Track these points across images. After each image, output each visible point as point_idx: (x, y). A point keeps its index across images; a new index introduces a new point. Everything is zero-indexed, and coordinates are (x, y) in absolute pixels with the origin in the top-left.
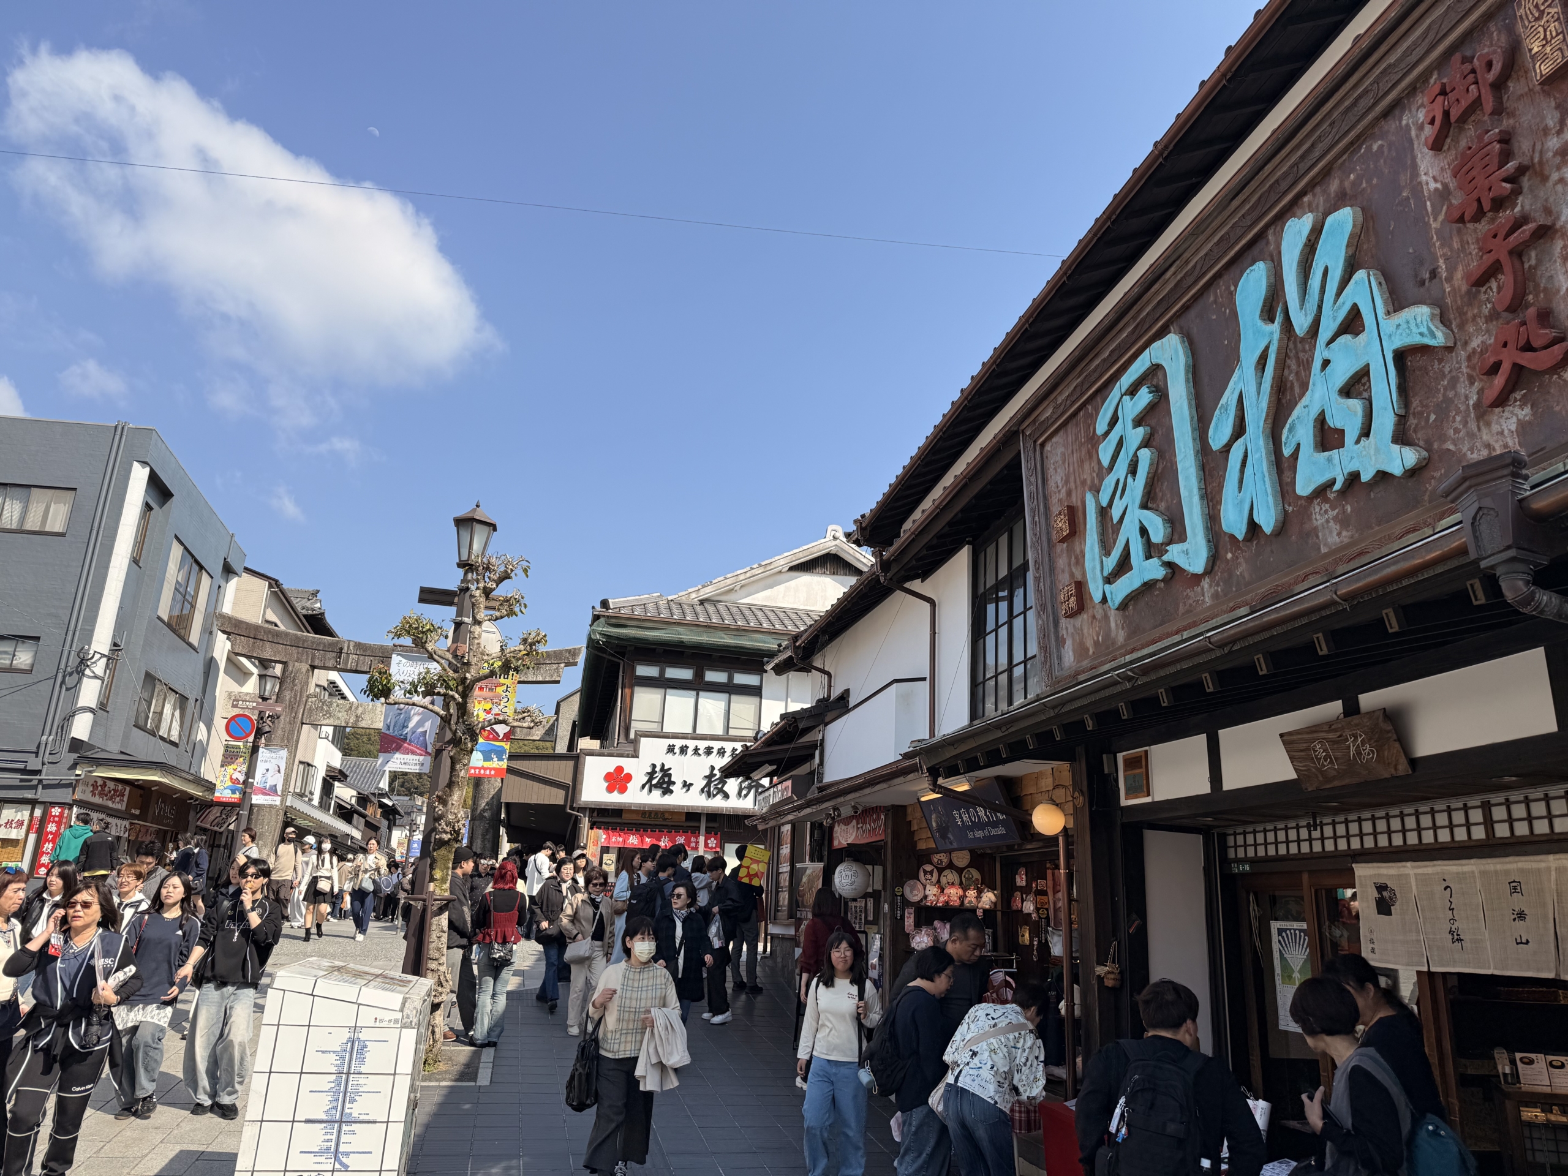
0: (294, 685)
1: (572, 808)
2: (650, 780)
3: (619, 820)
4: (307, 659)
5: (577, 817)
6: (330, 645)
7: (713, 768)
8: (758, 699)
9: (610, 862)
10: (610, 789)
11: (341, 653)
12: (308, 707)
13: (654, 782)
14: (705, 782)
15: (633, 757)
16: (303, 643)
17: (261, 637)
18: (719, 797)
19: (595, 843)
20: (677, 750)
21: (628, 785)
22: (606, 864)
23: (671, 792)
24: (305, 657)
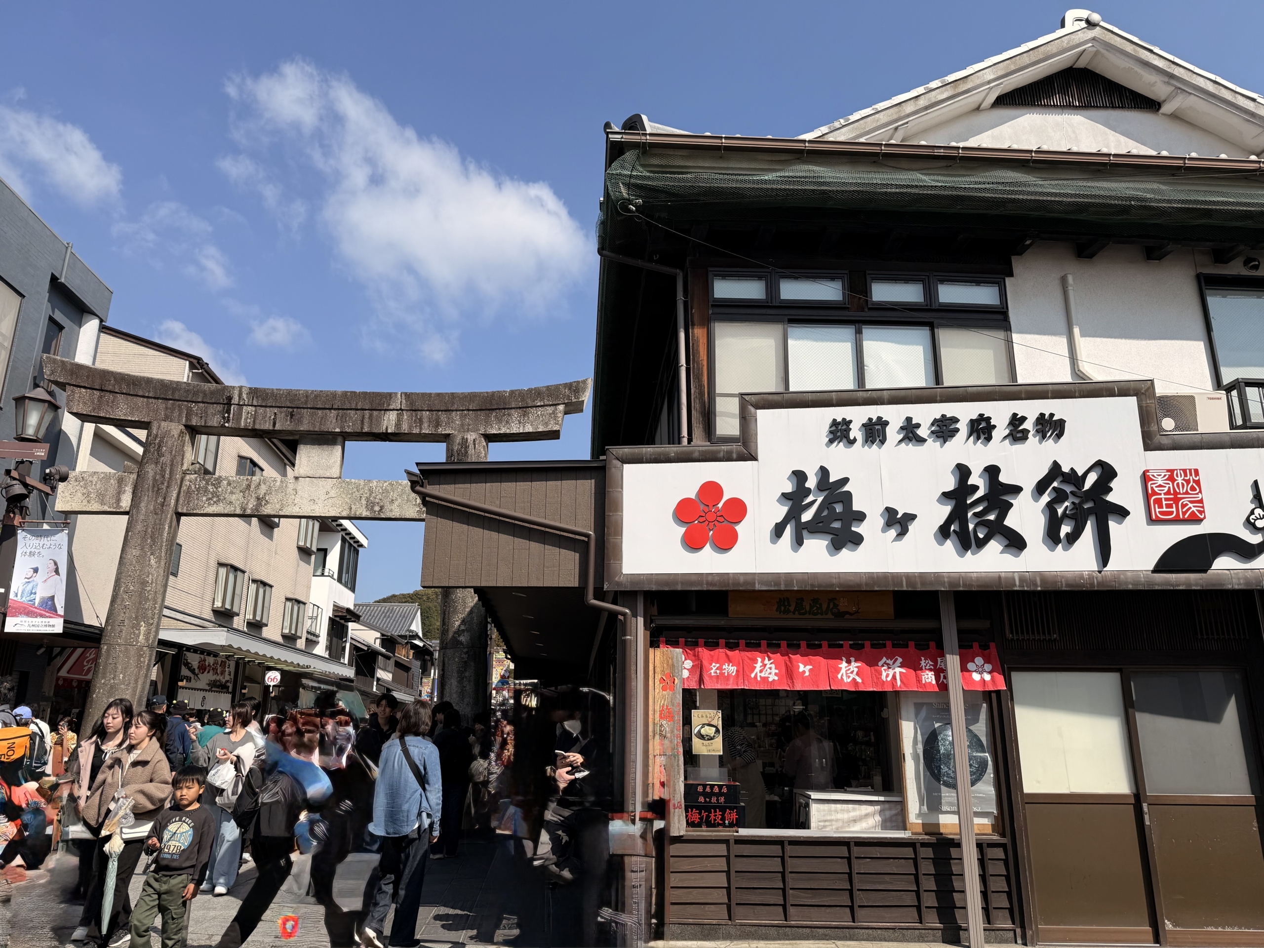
0: (161, 455)
1: (600, 594)
2: (793, 515)
3: (722, 622)
4: (180, 415)
5: (613, 615)
6: (212, 393)
7: (963, 471)
8: (1001, 334)
9: (711, 731)
10: (692, 543)
11: (229, 404)
12: (184, 488)
13: (807, 516)
14: (946, 510)
15: (742, 458)
16: (173, 394)
17: (110, 388)
18: (994, 546)
19: (668, 682)
20: (856, 432)
21: (738, 528)
22: (701, 736)
23: (857, 540)
24: (176, 414)
